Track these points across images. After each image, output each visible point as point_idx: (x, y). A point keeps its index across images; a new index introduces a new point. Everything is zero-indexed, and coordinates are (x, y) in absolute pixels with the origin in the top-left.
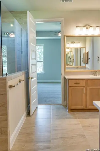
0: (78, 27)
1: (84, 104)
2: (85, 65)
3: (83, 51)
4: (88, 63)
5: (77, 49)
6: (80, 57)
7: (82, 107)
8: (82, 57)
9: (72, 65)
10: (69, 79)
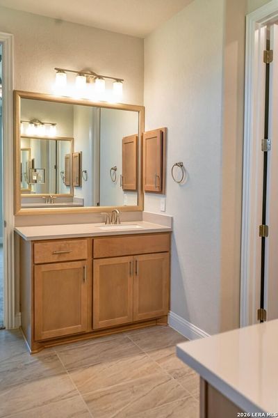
0: (60, 71)
1: (85, 315)
2: (72, 191)
3: (66, 149)
4: (80, 185)
5: (44, 143)
6: (56, 167)
7: (78, 328)
8: (62, 168)
9: (29, 192)
10: (35, 242)
